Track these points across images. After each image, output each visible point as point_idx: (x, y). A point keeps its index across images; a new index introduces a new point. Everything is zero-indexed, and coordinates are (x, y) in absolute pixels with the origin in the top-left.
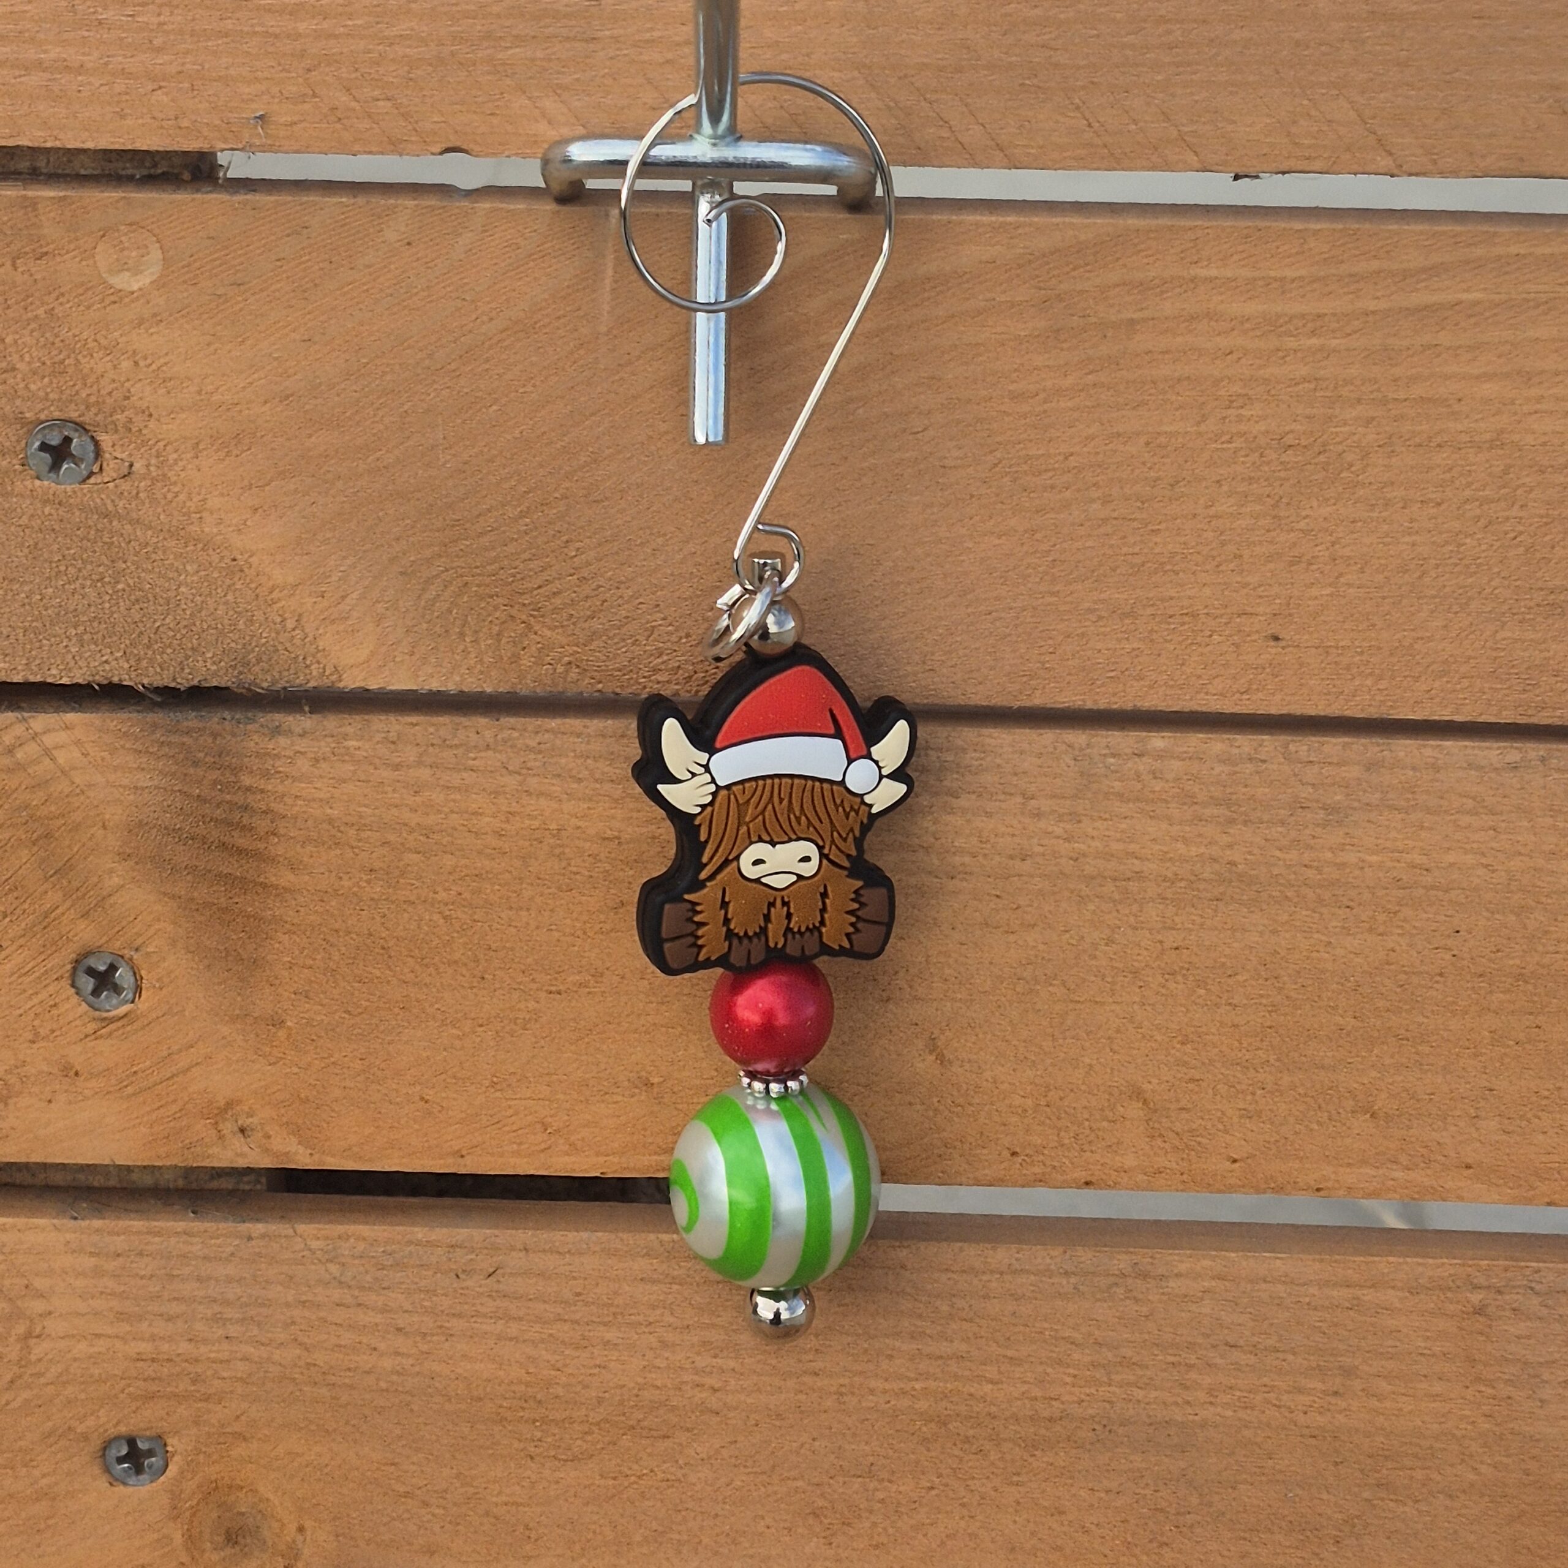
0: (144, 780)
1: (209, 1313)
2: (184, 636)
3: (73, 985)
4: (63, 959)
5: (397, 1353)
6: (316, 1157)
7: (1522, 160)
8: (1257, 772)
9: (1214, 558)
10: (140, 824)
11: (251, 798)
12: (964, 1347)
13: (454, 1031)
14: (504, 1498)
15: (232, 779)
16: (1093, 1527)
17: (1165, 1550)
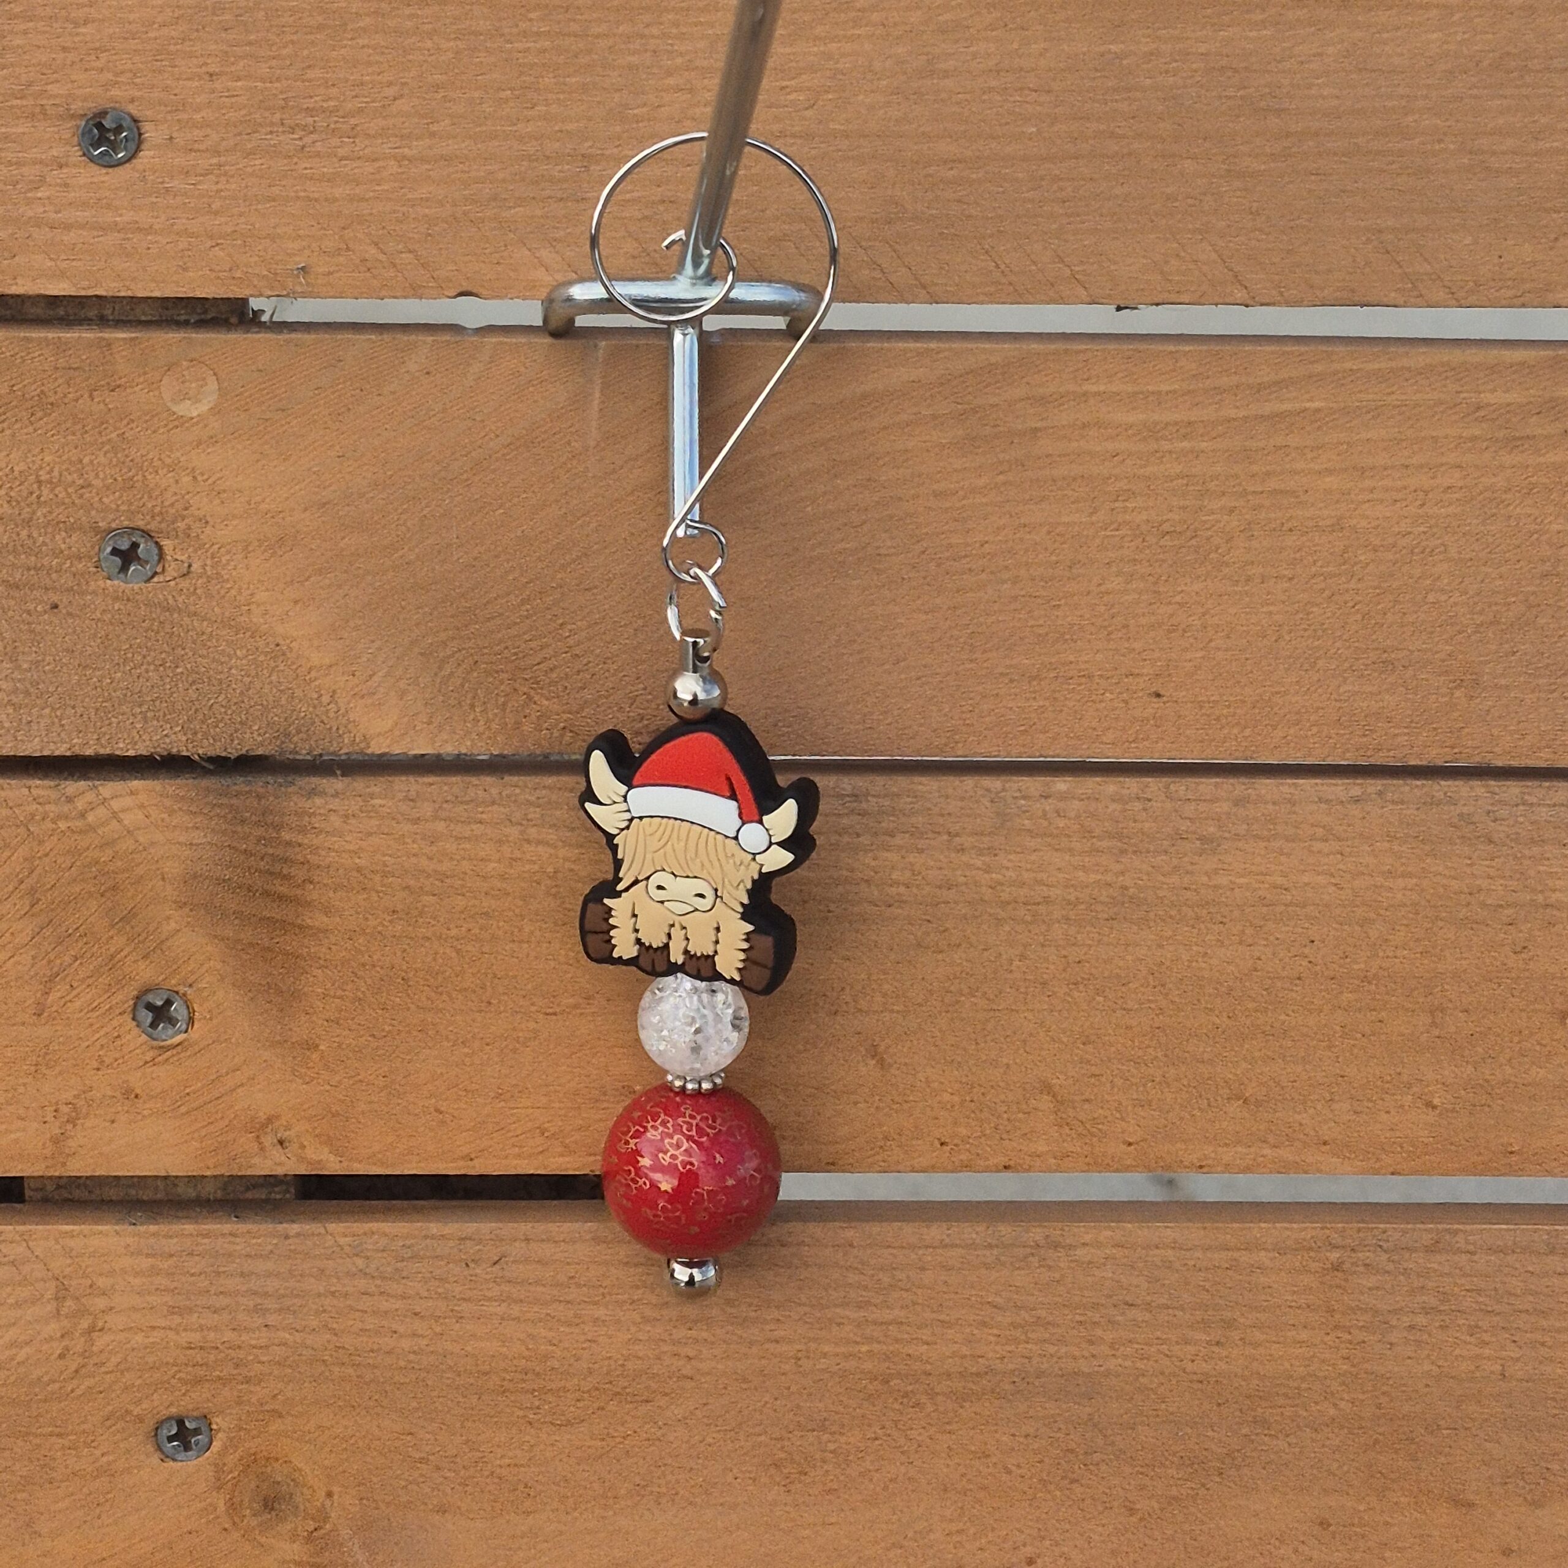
0: (198, 837)
1: (251, 1304)
2: (234, 712)
3: (134, 1019)
4: (125, 996)
5: (414, 1335)
6: (345, 1164)
7: (1353, 291)
8: (1145, 809)
9: (1105, 627)
10: (195, 876)
11: (290, 852)
12: (903, 1313)
13: (466, 1050)
14: (507, 1461)
15: (274, 835)
16: (1014, 1468)
17: (1074, 1486)
